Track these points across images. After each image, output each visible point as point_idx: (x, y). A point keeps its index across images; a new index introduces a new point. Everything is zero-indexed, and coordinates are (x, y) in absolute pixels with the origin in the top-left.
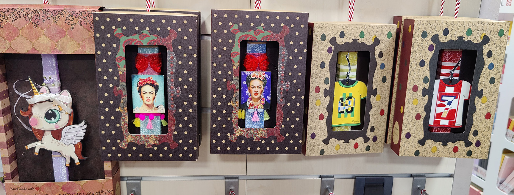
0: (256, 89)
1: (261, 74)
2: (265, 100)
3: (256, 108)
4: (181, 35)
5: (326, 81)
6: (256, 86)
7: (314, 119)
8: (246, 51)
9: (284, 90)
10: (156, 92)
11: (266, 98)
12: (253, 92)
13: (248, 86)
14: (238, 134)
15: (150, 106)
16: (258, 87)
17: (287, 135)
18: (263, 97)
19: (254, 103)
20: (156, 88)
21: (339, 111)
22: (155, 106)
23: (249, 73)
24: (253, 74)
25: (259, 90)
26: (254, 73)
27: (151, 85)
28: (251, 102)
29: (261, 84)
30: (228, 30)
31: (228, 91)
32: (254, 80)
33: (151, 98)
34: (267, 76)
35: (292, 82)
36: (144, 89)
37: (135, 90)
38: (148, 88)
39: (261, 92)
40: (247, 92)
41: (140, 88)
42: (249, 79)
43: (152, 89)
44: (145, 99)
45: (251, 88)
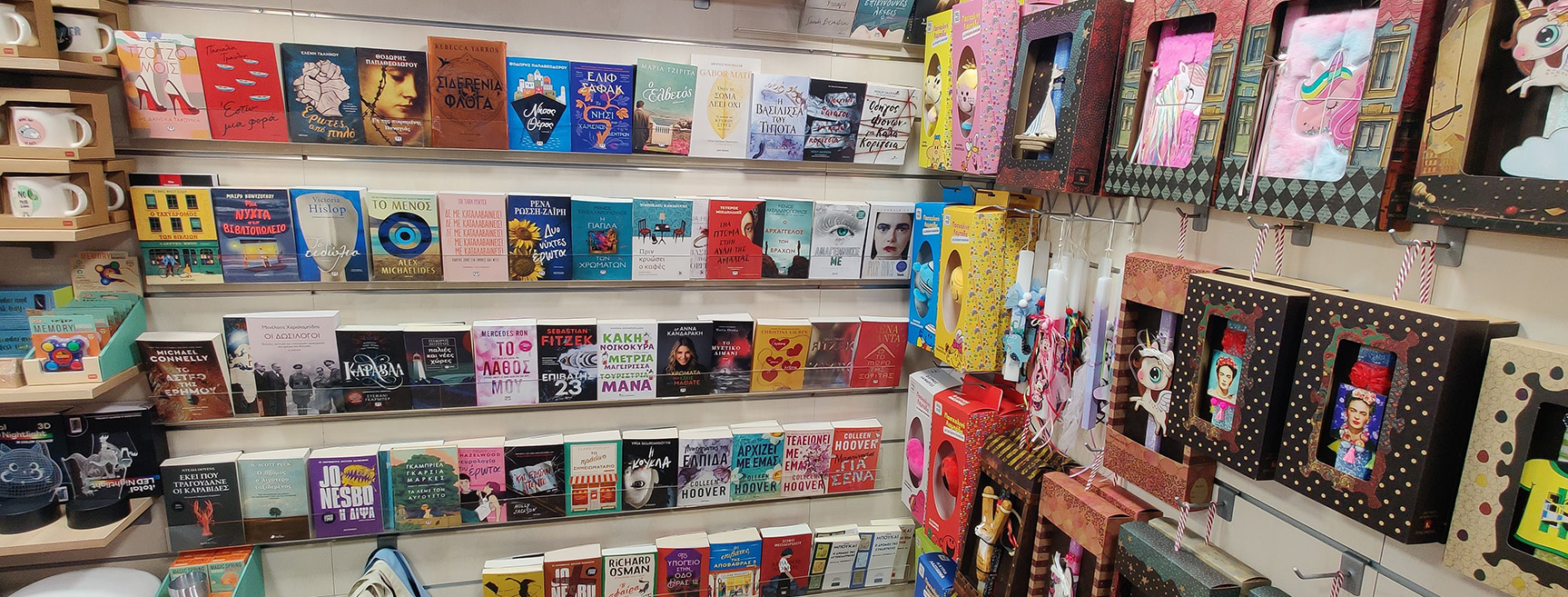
0: (1357, 415)
1: (1370, 397)
2: (1369, 437)
3: (1353, 443)
4: (1267, 314)
5: (1506, 448)
6: (1359, 410)
7: (1468, 506)
8: (1357, 358)
9: (1393, 430)
10: (1233, 377)
11: (1371, 434)
12: (1352, 418)
13: (1346, 406)
14: (1313, 469)
15: (1225, 392)
16: (1361, 412)
17: (1386, 502)
18: (1367, 430)
19: (1350, 433)
20: (1235, 372)
21: (1545, 519)
22: (1229, 394)
23: (1351, 388)
24: (1356, 392)
25: (1362, 419)
26: (1359, 390)
27: (1229, 366)
28: (1346, 430)
29: (1367, 410)
30: (1327, 321)
31: (1310, 403)
32: (1357, 401)
33: (1227, 383)
34: (1378, 401)
35: (1408, 422)
36: (1222, 369)
37: (1214, 368)
38: (1226, 370)
39: (1365, 423)
40: (1342, 414)
41: (1219, 367)
42: (1349, 398)
43: (1231, 374)
44: (1221, 381)
45: (1349, 411)
